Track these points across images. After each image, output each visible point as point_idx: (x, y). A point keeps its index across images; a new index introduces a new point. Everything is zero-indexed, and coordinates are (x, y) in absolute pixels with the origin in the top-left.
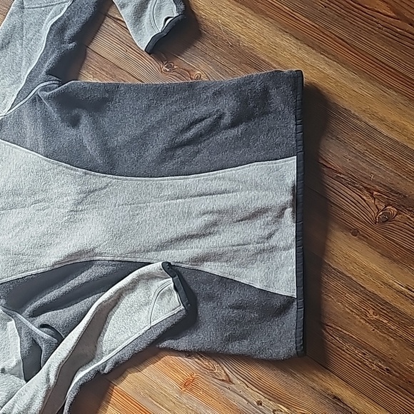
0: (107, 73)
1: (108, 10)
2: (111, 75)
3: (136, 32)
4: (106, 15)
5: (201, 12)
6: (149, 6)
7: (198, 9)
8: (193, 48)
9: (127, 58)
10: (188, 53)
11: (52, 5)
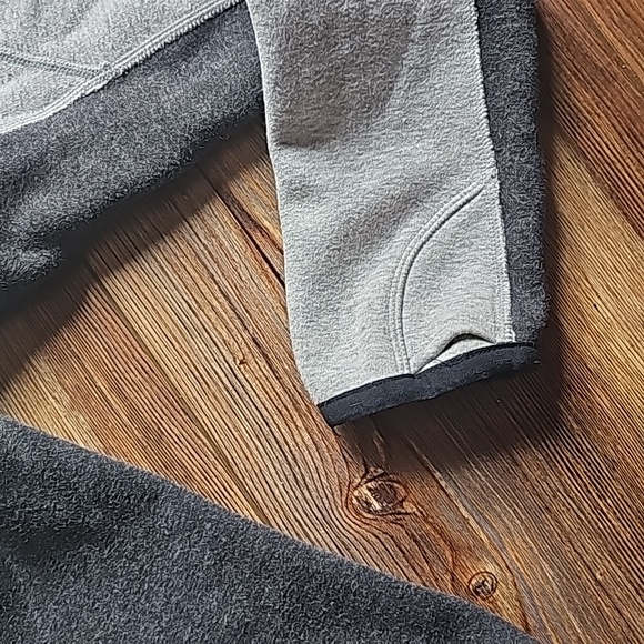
0: (134, 414)
1: (233, 175)
2: (145, 429)
3: (312, 316)
4: (220, 191)
5: (588, 339)
6: (402, 234)
7: (584, 325)
8: (507, 463)
9: (236, 390)
10: (480, 476)
11: (24, 62)
